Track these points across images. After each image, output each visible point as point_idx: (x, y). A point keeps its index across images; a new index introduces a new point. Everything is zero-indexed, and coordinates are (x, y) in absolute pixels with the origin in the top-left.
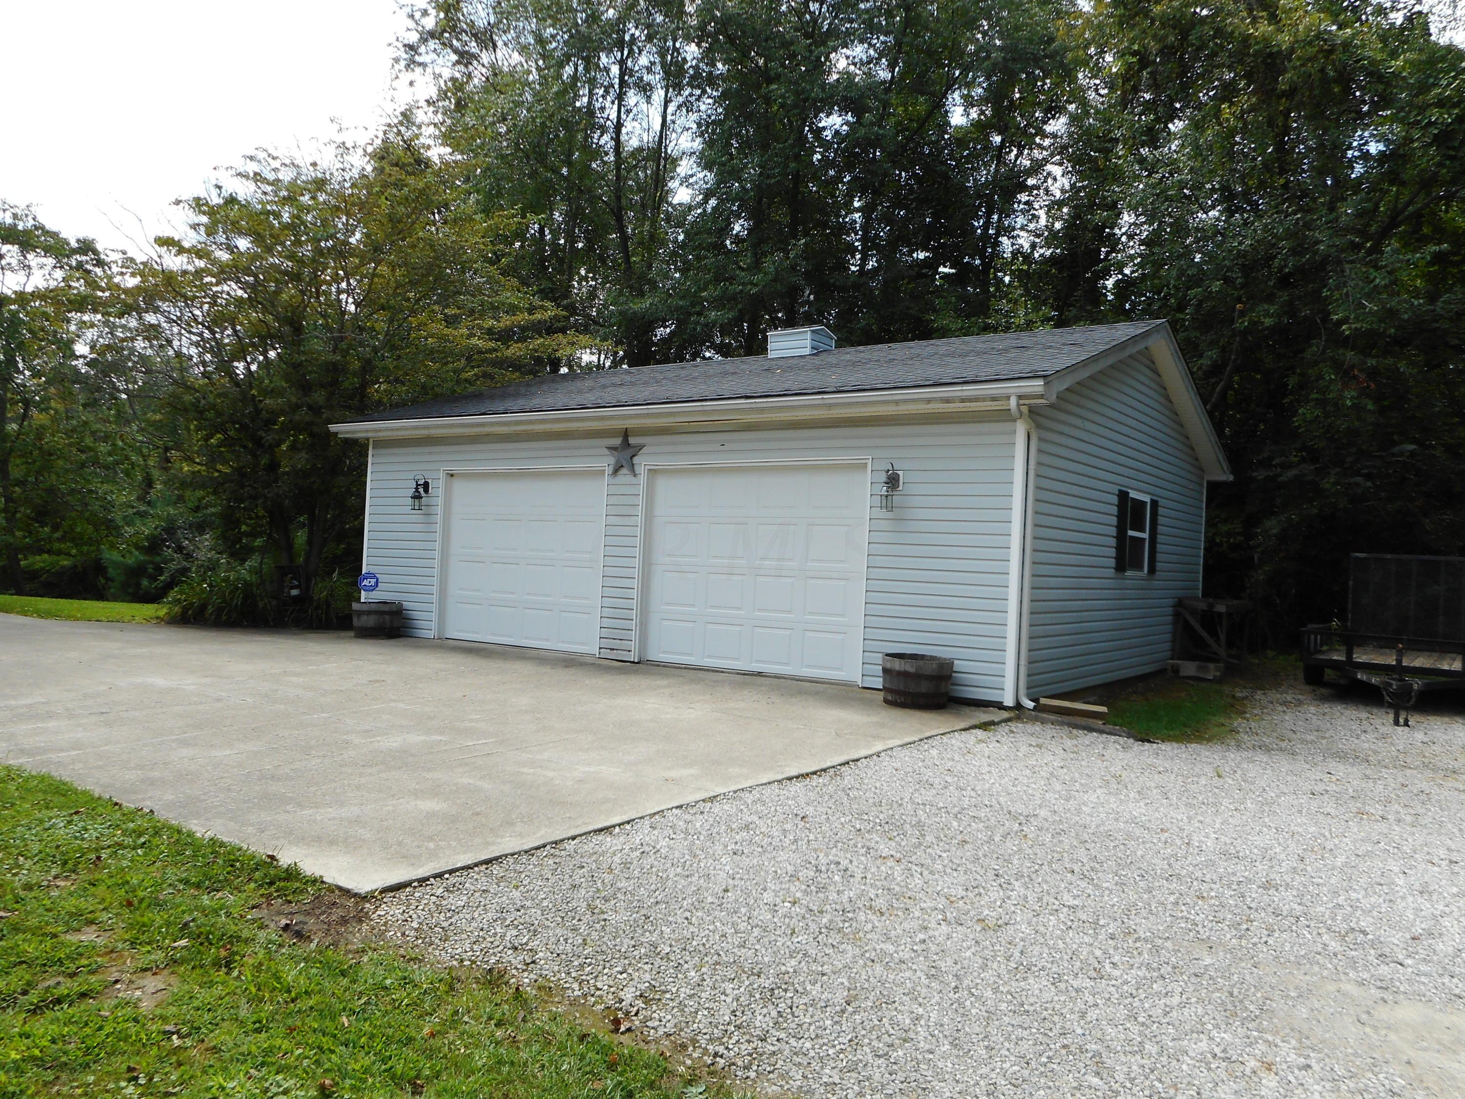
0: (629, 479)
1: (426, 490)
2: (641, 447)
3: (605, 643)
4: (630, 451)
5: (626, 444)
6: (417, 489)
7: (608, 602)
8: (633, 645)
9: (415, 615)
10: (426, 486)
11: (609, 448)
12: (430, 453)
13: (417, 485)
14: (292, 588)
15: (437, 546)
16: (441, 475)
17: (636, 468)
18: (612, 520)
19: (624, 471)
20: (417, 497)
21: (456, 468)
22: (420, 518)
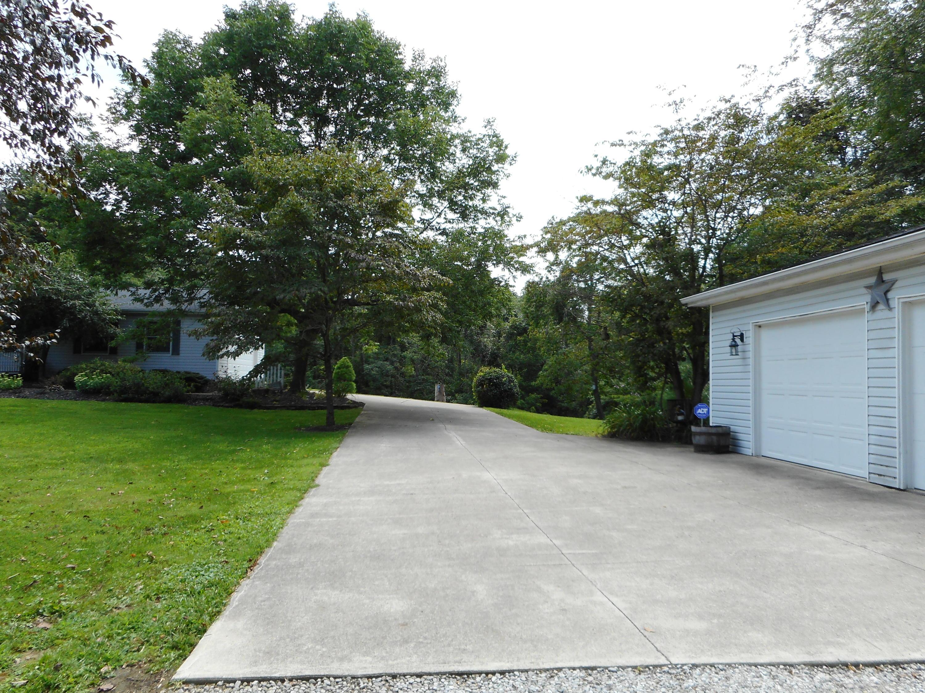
0: (886, 313)
1: (742, 340)
2: (894, 282)
3: (874, 468)
4: (884, 287)
5: (881, 281)
6: (733, 340)
7: (874, 430)
8: (898, 473)
9: (741, 436)
10: (742, 337)
11: (867, 287)
12: (744, 311)
13: (734, 336)
14: (679, 415)
15: (751, 382)
16: (751, 327)
17: (891, 302)
18: (874, 353)
19: (881, 307)
20: (734, 345)
21: (761, 320)
22: (740, 362)
